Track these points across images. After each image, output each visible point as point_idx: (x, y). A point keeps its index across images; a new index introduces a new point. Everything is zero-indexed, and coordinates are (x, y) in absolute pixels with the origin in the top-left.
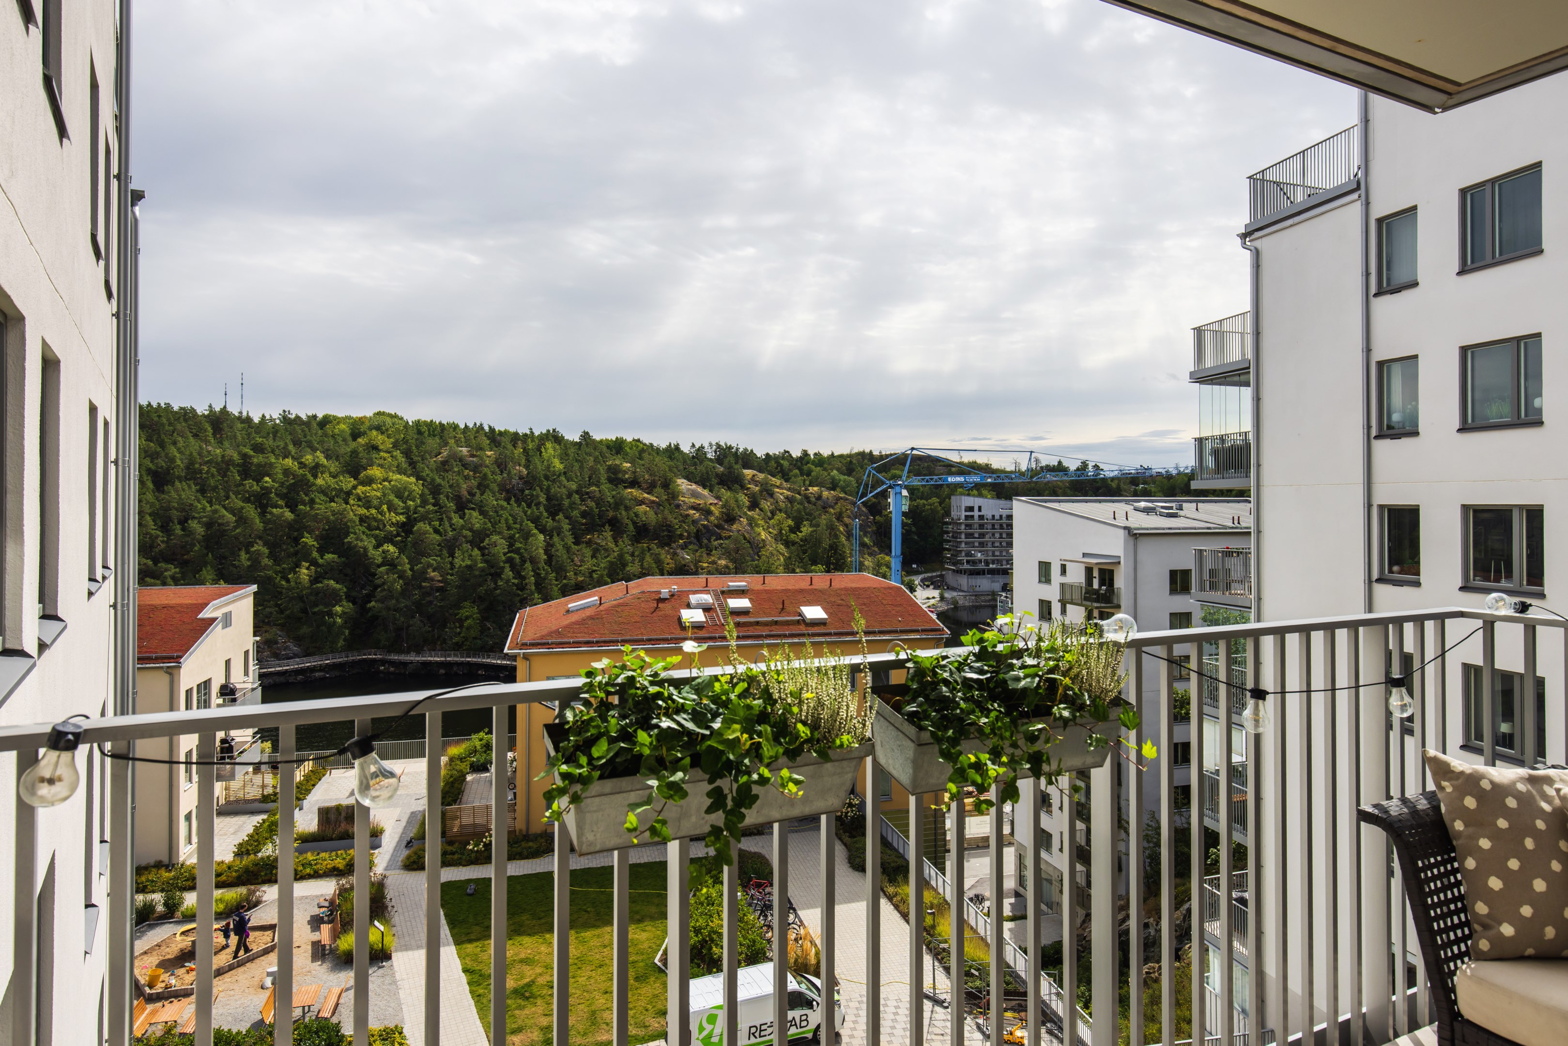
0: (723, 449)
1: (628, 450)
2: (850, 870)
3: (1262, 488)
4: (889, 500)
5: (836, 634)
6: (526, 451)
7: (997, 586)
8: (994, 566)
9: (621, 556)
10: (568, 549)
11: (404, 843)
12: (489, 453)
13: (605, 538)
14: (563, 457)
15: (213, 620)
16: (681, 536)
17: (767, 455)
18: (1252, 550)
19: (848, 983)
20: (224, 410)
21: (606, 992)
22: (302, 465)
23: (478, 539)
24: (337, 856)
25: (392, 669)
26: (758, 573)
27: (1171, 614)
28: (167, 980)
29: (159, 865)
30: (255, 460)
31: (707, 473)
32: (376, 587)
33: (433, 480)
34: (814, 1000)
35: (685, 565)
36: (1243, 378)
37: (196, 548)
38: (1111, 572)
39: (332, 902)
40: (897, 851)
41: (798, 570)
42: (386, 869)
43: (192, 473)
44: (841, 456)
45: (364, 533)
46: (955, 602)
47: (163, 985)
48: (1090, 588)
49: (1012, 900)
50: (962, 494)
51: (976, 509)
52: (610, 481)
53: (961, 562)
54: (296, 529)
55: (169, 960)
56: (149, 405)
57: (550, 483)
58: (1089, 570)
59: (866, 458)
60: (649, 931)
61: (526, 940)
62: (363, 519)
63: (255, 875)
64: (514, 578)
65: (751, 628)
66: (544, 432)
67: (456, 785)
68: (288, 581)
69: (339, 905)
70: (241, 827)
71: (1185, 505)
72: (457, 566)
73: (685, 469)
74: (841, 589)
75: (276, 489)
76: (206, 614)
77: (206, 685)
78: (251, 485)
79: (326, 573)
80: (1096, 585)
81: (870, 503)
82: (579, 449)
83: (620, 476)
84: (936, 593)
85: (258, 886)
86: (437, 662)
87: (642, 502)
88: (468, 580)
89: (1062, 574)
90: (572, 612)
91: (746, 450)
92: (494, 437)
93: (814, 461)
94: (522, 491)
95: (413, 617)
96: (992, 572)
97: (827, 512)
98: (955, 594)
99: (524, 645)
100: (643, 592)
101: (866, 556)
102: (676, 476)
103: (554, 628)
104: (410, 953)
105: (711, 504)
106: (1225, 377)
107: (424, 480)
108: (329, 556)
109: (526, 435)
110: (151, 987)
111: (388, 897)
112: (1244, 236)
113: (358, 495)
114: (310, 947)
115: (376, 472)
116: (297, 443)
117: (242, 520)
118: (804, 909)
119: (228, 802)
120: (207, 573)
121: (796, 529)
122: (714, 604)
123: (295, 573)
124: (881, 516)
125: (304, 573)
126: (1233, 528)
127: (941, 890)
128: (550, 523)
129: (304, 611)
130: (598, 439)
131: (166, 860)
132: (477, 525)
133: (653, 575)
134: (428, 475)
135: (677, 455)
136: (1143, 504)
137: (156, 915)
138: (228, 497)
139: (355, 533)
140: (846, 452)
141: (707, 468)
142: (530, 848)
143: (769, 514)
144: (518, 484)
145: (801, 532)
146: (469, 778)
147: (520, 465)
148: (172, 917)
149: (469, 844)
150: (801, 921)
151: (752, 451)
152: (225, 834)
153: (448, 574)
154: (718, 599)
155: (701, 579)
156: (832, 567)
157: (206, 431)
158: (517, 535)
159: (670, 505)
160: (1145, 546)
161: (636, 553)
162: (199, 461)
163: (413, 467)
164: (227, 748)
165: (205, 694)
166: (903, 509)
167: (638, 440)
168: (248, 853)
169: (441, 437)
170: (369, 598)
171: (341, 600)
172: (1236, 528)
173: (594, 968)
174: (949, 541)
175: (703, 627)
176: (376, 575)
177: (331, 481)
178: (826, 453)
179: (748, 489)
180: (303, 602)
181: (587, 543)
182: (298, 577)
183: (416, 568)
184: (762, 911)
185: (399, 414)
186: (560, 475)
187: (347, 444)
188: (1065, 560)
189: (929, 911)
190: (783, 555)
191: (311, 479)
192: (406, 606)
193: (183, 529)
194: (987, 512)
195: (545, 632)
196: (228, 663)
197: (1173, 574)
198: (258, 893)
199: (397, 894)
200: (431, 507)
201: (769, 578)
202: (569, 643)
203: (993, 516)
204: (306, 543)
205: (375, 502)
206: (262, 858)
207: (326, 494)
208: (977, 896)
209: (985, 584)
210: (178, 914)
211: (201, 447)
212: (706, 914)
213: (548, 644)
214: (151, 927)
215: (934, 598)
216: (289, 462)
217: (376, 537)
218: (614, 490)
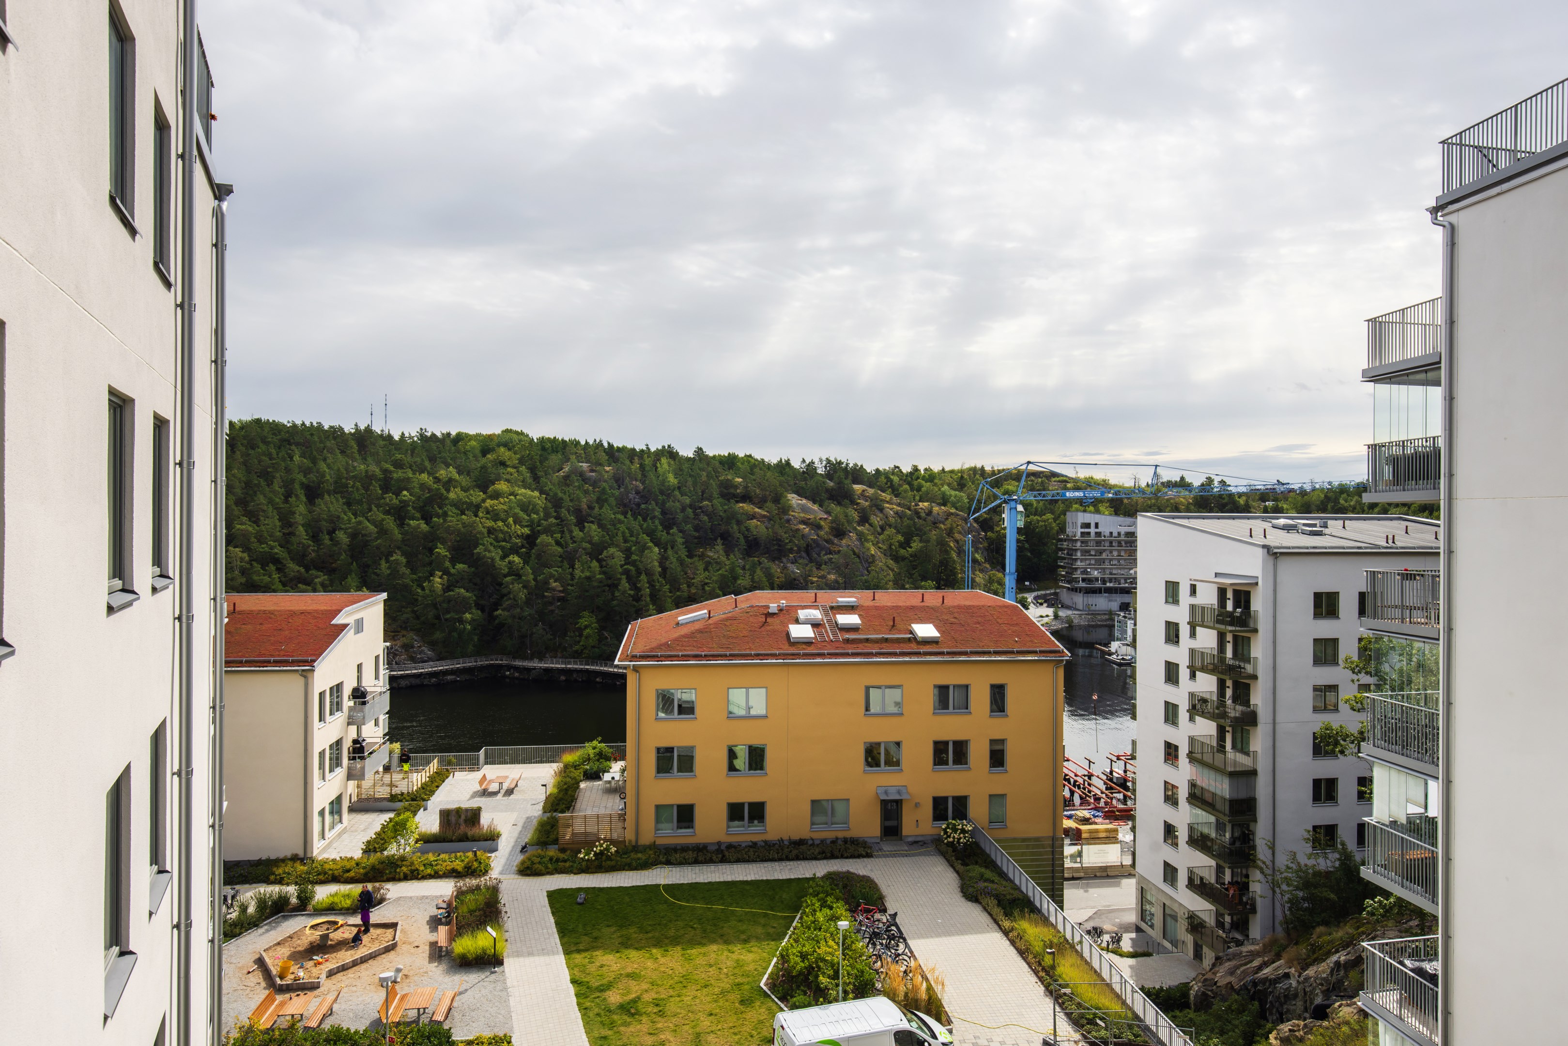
0: (833, 464)
1: (740, 466)
2: (963, 900)
3: (1454, 502)
4: (1003, 516)
5: (949, 653)
6: (642, 467)
7: (1114, 605)
8: (1111, 585)
9: (732, 570)
10: (681, 562)
11: (520, 848)
12: (607, 469)
13: (717, 552)
14: (678, 473)
15: (345, 626)
16: (791, 551)
17: (877, 470)
18: (1441, 573)
19: (961, 1022)
20: (368, 430)
21: (711, 1014)
22: (437, 480)
23: (597, 552)
24: (456, 858)
25: (517, 674)
26: (868, 588)
27: (1315, 640)
28: (296, 971)
29: (295, 858)
30: (395, 475)
31: (817, 488)
32: (503, 596)
33: (556, 494)
34: (925, 1041)
35: (795, 579)
36: (1430, 375)
37: (342, 557)
38: (1248, 594)
39: (449, 904)
40: (1012, 882)
41: (907, 586)
42: (501, 873)
43: (340, 488)
44: (952, 472)
45: (491, 544)
46: (1069, 621)
47: (292, 977)
48: (1223, 610)
49: (1133, 935)
50: (1077, 510)
51: (1093, 525)
52: (723, 495)
53: (1076, 580)
54: (431, 540)
55: (299, 952)
56: (303, 424)
57: (664, 497)
58: (1222, 592)
59: (978, 473)
60: (755, 952)
61: (633, 954)
62: (491, 531)
63: (381, 872)
64: (631, 589)
65: (860, 645)
66: (660, 448)
67: (570, 792)
68: (423, 589)
69: (456, 908)
70: (370, 824)
71: (1330, 522)
72: (577, 577)
73: (795, 484)
74: (954, 607)
75: (413, 503)
76: (339, 620)
77: (337, 689)
78: (390, 498)
79: (457, 582)
80: (1230, 607)
81: (981, 519)
82: (693, 464)
83: (732, 491)
84: (1050, 611)
85: (383, 884)
86: (558, 669)
87: (753, 517)
88: (587, 591)
89: (1191, 595)
90: (682, 624)
91: (856, 465)
92: (613, 453)
93: (924, 476)
94: (638, 505)
95: (536, 625)
96: (1109, 591)
97: (937, 527)
98: (1069, 612)
99: (634, 658)
100: (752, 607)
101: (977, 572)
102: (787, 491)
103: (663, 641)
104: (521, 959)
105: (821, 519)
106: (1407, 375)
107: (548, 495)
108: (460, 566)
109: (642, 451)
110: (282, 977)
111: (503, 902)
112: (1434, 211)
113: (486, 508)
114: (427, 948)
115: (502, 486)
116: (432, 459)
117: (383, 531)
118: (914, 938)
119: (360, 800)
120: (352, 580)
121: (906, 544)
122: (822, 620)
123: (430, 581)
124: (993, 532)
125: (438, 581)
126: (1387, 548)
127: (1060, 927)
128: (664, 536)
129: (438, 617)
130: (711, 455)
131: (301, 854)
132: (596, 538)
133: (762, 589)
134: (550, 489)
135: (787, 470)
136: (1282, 522)
137: (291, 907)
138: (370, 510)
139: (483, 545)
140: (957, 467)
141: (817, 483)
142: (639, 859)
143: (879, 529)
144: (635, 498)
145: (911, 547)
146: (583, 785)
147: (636, 480)
148: (305, 910)
149: (580, 852)
150: (911, 952)
151: (862, 466)
152: (356, 831)
153: (568, 585)
154: (827, 615)
155: (810, 594)
156: (942, 583)
157: (352, 447)
158: (634, 548)
159: (780, 519)
160: (1286, 567)
161: (747, 567)
162: (345, 476)
163: (536, 481)
164: (359, 748)
165: (338, 697)
166: (1018, 525)
167: (750, 456)
168: (375, 851)
169: (563, 453)
170: (496, 606)
171: (470, 608)
172: (1391, 548)
173: (699, 987)
174: (1064, 559)
175: (812, 643)
176: (502, 584)
177: (462, 494)
178: (936, 468)
179: (858, 504)
180: (437, 609)
181: (699, 556)
182: (433, 586)
183: (539, 578)
184: (871, 939)
185: (525, 431)
186: (674, 490)
187: (477, 460)
188: (1195, 580)
189: (1048, 950)
190: (892, 570)
191: (443, 491)
192: (530, 615)
193: (331, 539)
194: (1104, 529)
195: (654, 644)
196: (359, 667)
197: (1318, 596)
198: (382, 891)
199: (511, 899)
200: (552, 520)
201: (879, 594)
202: (678, 656)
203: (1111, 533)
204: (439, 553)
205: (503, 515)
206: (387, 857)
207: (457, 508)
208: (1095, 929)
209: (1102, 603)
210: (310, 907)
211: (347, 463)
212: (813, 939)
213: (657, 656)
214: (286, 918)
215: (1047, 616)
216: (424, 477)
217: (502, 548)
218: (725, 504)
